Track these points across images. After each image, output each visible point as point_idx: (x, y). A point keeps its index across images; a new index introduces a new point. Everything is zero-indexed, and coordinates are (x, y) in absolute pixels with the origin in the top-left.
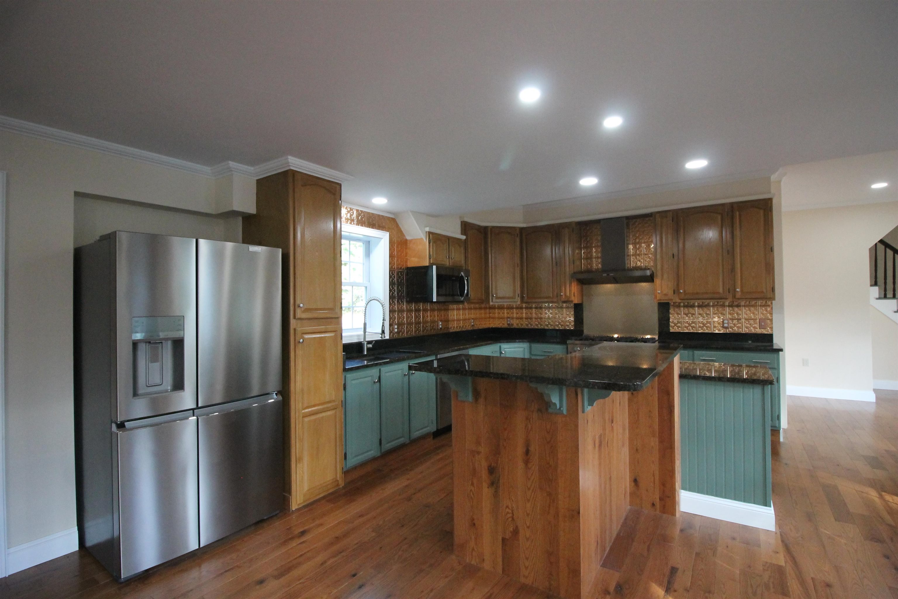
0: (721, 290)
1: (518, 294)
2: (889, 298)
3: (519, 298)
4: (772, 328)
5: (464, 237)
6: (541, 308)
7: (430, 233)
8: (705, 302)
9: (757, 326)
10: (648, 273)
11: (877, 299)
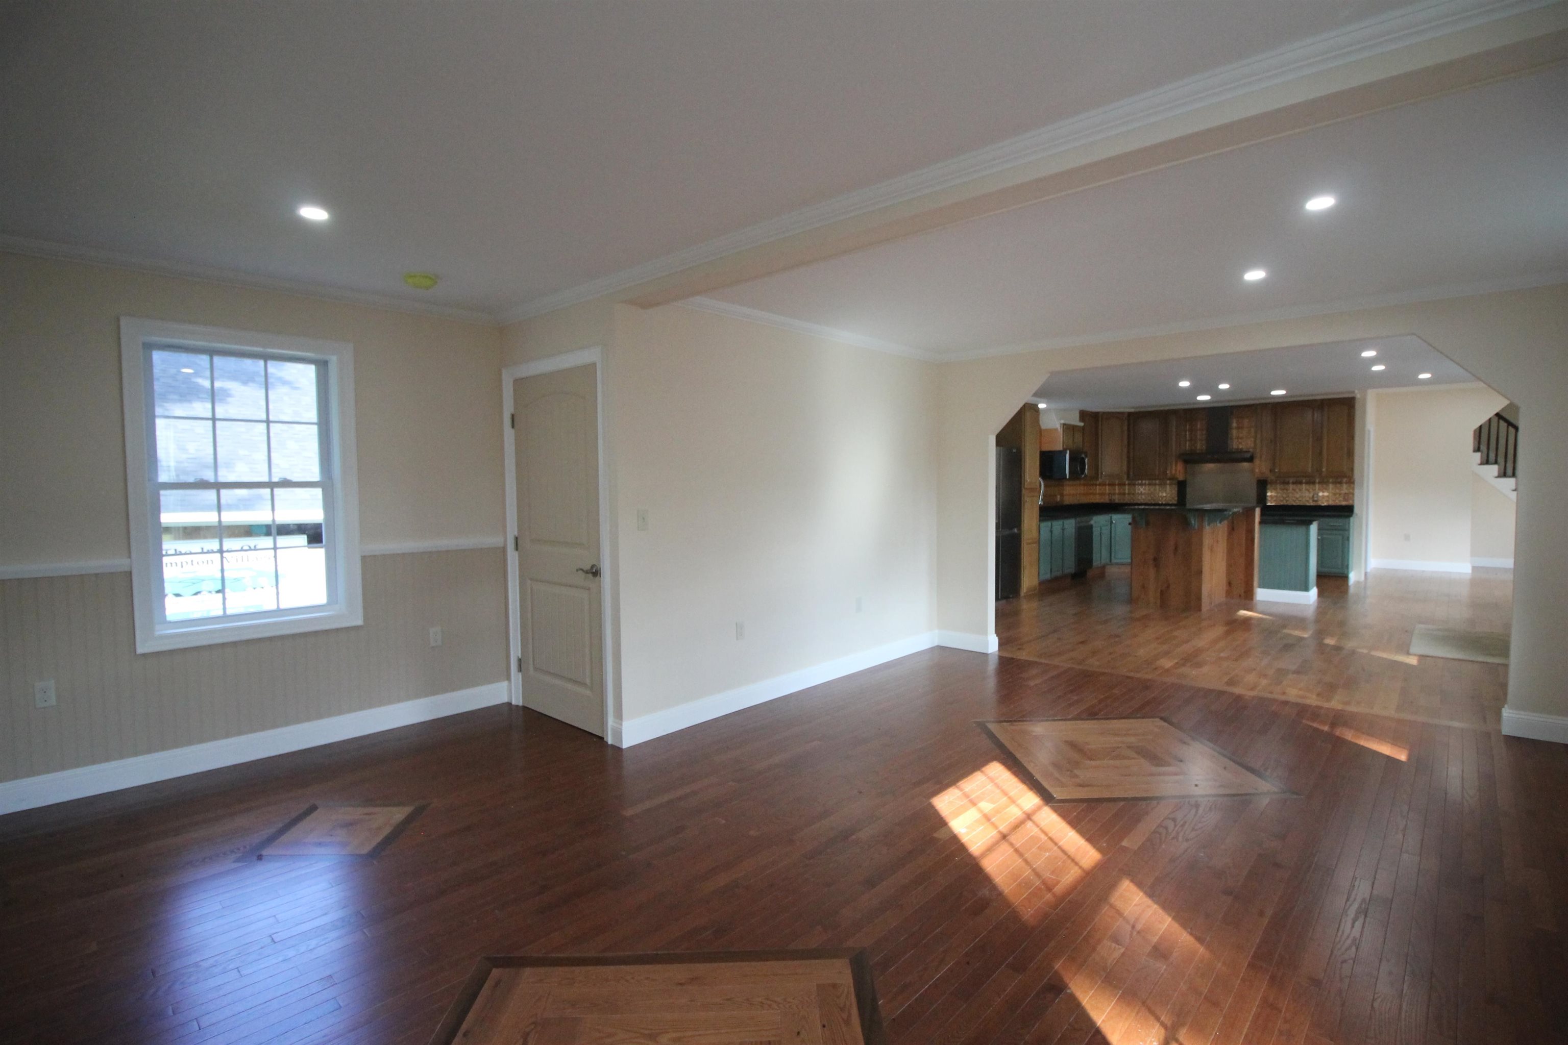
1: (1125, 472)
2: (1510, 477)
3: (1124, 475)
4: (1353, 501)
5: (1082, 424)
6: (1134, 485)
7: (1064, 424)
8: (1298, 480)
9: (1341, 499)
10: (1248, 455)
11: (1496, 477)
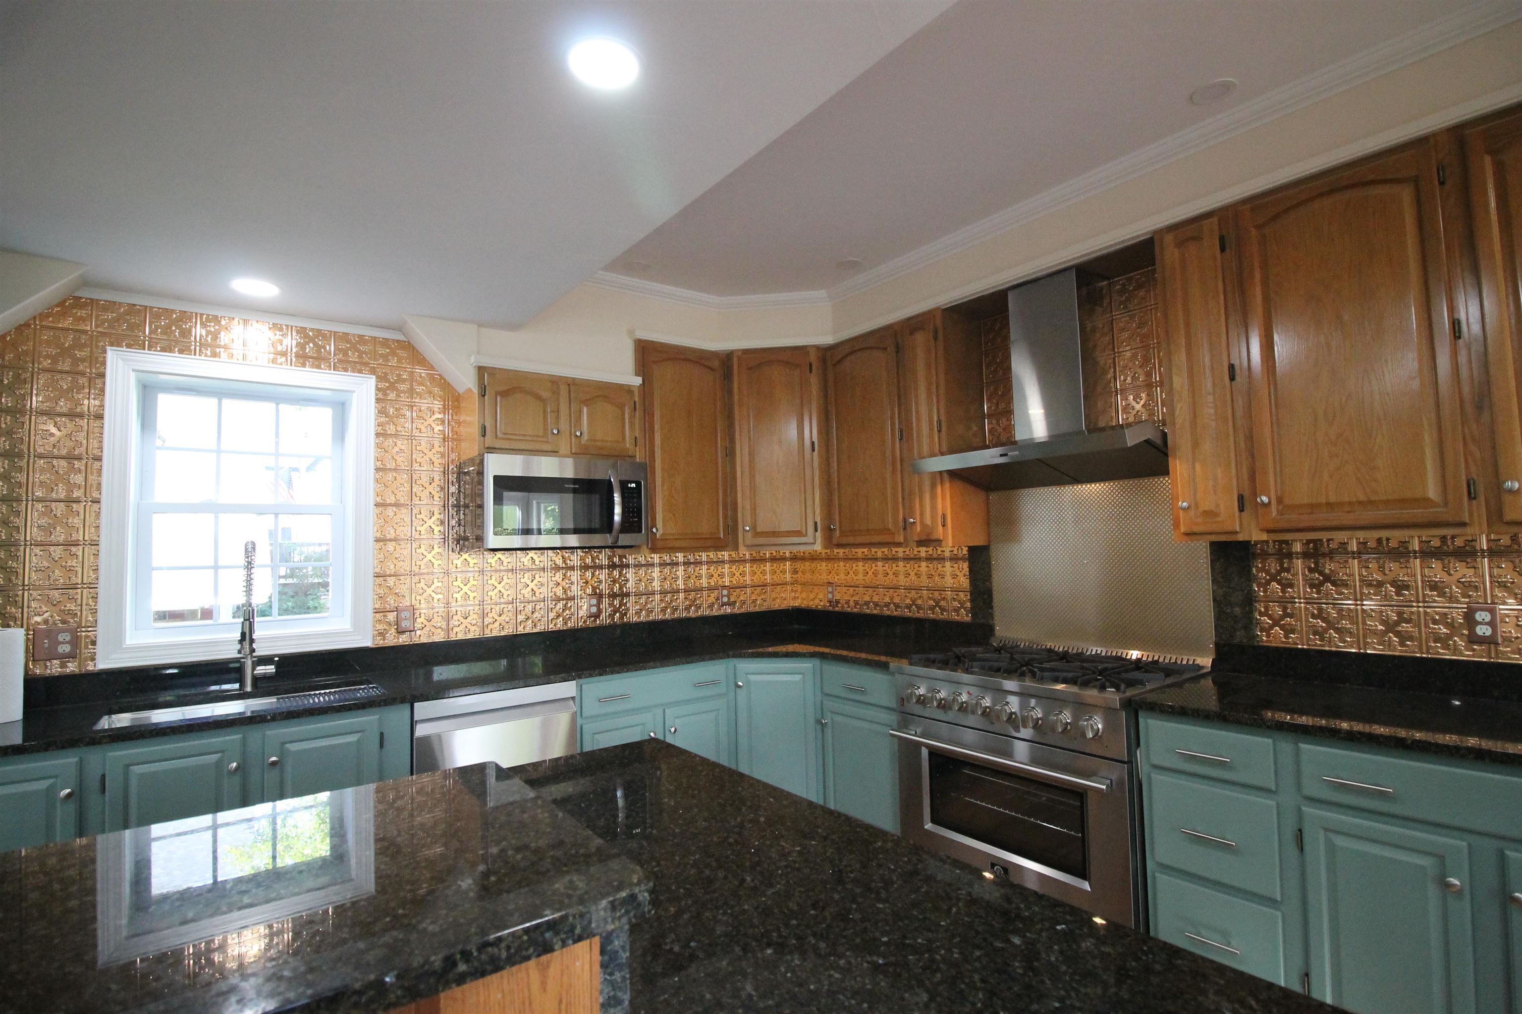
0: (1432, 492)
1: (816, 523)
3: (819, 534)
5: (636, 381)
8: (1388, 539)
10: (1146, 440)
